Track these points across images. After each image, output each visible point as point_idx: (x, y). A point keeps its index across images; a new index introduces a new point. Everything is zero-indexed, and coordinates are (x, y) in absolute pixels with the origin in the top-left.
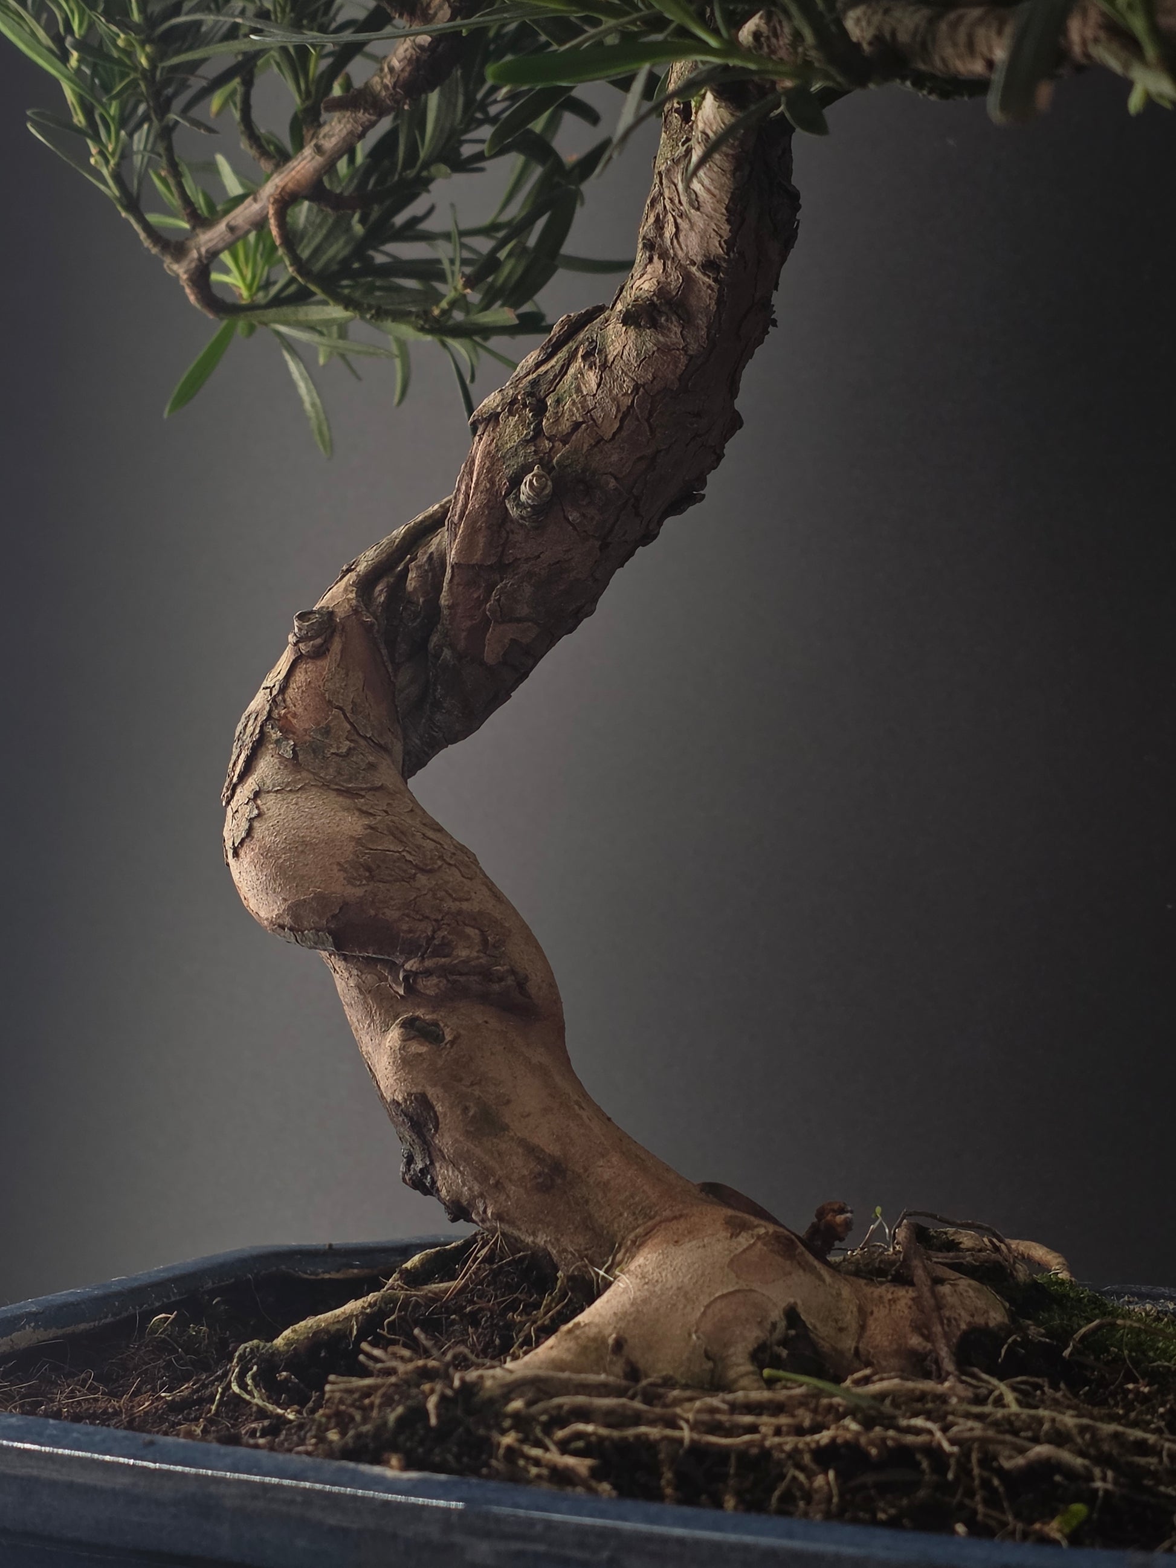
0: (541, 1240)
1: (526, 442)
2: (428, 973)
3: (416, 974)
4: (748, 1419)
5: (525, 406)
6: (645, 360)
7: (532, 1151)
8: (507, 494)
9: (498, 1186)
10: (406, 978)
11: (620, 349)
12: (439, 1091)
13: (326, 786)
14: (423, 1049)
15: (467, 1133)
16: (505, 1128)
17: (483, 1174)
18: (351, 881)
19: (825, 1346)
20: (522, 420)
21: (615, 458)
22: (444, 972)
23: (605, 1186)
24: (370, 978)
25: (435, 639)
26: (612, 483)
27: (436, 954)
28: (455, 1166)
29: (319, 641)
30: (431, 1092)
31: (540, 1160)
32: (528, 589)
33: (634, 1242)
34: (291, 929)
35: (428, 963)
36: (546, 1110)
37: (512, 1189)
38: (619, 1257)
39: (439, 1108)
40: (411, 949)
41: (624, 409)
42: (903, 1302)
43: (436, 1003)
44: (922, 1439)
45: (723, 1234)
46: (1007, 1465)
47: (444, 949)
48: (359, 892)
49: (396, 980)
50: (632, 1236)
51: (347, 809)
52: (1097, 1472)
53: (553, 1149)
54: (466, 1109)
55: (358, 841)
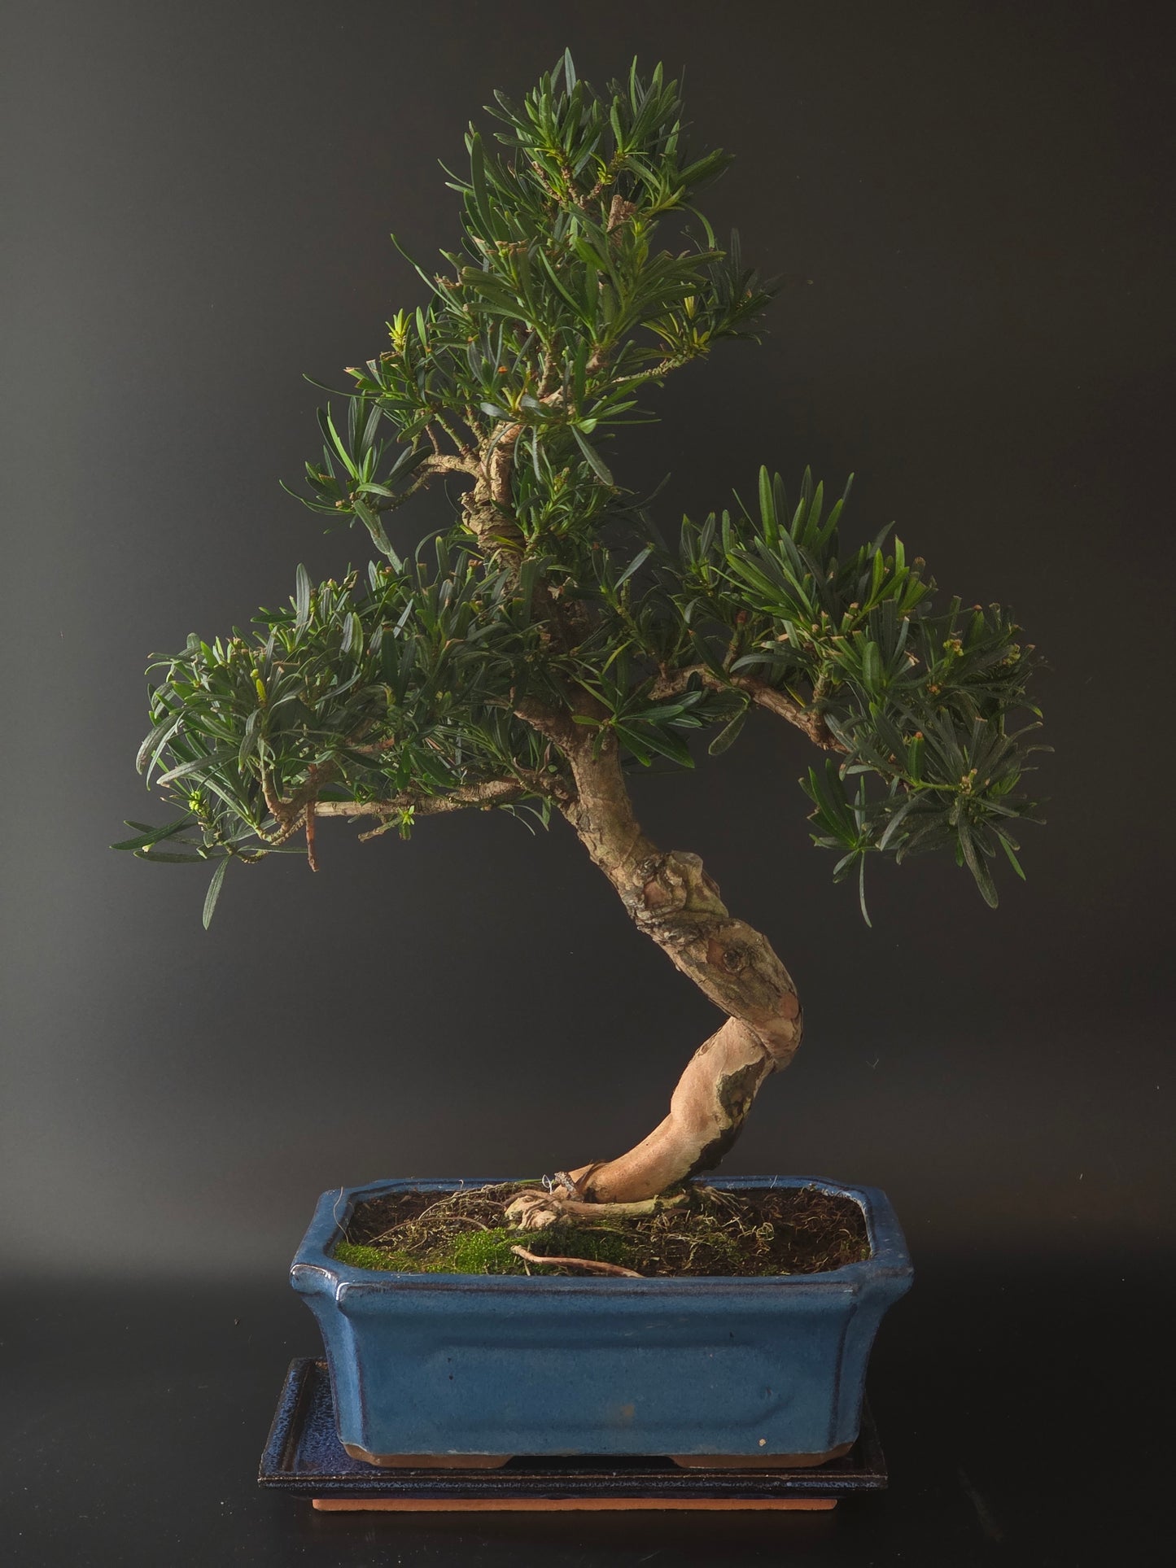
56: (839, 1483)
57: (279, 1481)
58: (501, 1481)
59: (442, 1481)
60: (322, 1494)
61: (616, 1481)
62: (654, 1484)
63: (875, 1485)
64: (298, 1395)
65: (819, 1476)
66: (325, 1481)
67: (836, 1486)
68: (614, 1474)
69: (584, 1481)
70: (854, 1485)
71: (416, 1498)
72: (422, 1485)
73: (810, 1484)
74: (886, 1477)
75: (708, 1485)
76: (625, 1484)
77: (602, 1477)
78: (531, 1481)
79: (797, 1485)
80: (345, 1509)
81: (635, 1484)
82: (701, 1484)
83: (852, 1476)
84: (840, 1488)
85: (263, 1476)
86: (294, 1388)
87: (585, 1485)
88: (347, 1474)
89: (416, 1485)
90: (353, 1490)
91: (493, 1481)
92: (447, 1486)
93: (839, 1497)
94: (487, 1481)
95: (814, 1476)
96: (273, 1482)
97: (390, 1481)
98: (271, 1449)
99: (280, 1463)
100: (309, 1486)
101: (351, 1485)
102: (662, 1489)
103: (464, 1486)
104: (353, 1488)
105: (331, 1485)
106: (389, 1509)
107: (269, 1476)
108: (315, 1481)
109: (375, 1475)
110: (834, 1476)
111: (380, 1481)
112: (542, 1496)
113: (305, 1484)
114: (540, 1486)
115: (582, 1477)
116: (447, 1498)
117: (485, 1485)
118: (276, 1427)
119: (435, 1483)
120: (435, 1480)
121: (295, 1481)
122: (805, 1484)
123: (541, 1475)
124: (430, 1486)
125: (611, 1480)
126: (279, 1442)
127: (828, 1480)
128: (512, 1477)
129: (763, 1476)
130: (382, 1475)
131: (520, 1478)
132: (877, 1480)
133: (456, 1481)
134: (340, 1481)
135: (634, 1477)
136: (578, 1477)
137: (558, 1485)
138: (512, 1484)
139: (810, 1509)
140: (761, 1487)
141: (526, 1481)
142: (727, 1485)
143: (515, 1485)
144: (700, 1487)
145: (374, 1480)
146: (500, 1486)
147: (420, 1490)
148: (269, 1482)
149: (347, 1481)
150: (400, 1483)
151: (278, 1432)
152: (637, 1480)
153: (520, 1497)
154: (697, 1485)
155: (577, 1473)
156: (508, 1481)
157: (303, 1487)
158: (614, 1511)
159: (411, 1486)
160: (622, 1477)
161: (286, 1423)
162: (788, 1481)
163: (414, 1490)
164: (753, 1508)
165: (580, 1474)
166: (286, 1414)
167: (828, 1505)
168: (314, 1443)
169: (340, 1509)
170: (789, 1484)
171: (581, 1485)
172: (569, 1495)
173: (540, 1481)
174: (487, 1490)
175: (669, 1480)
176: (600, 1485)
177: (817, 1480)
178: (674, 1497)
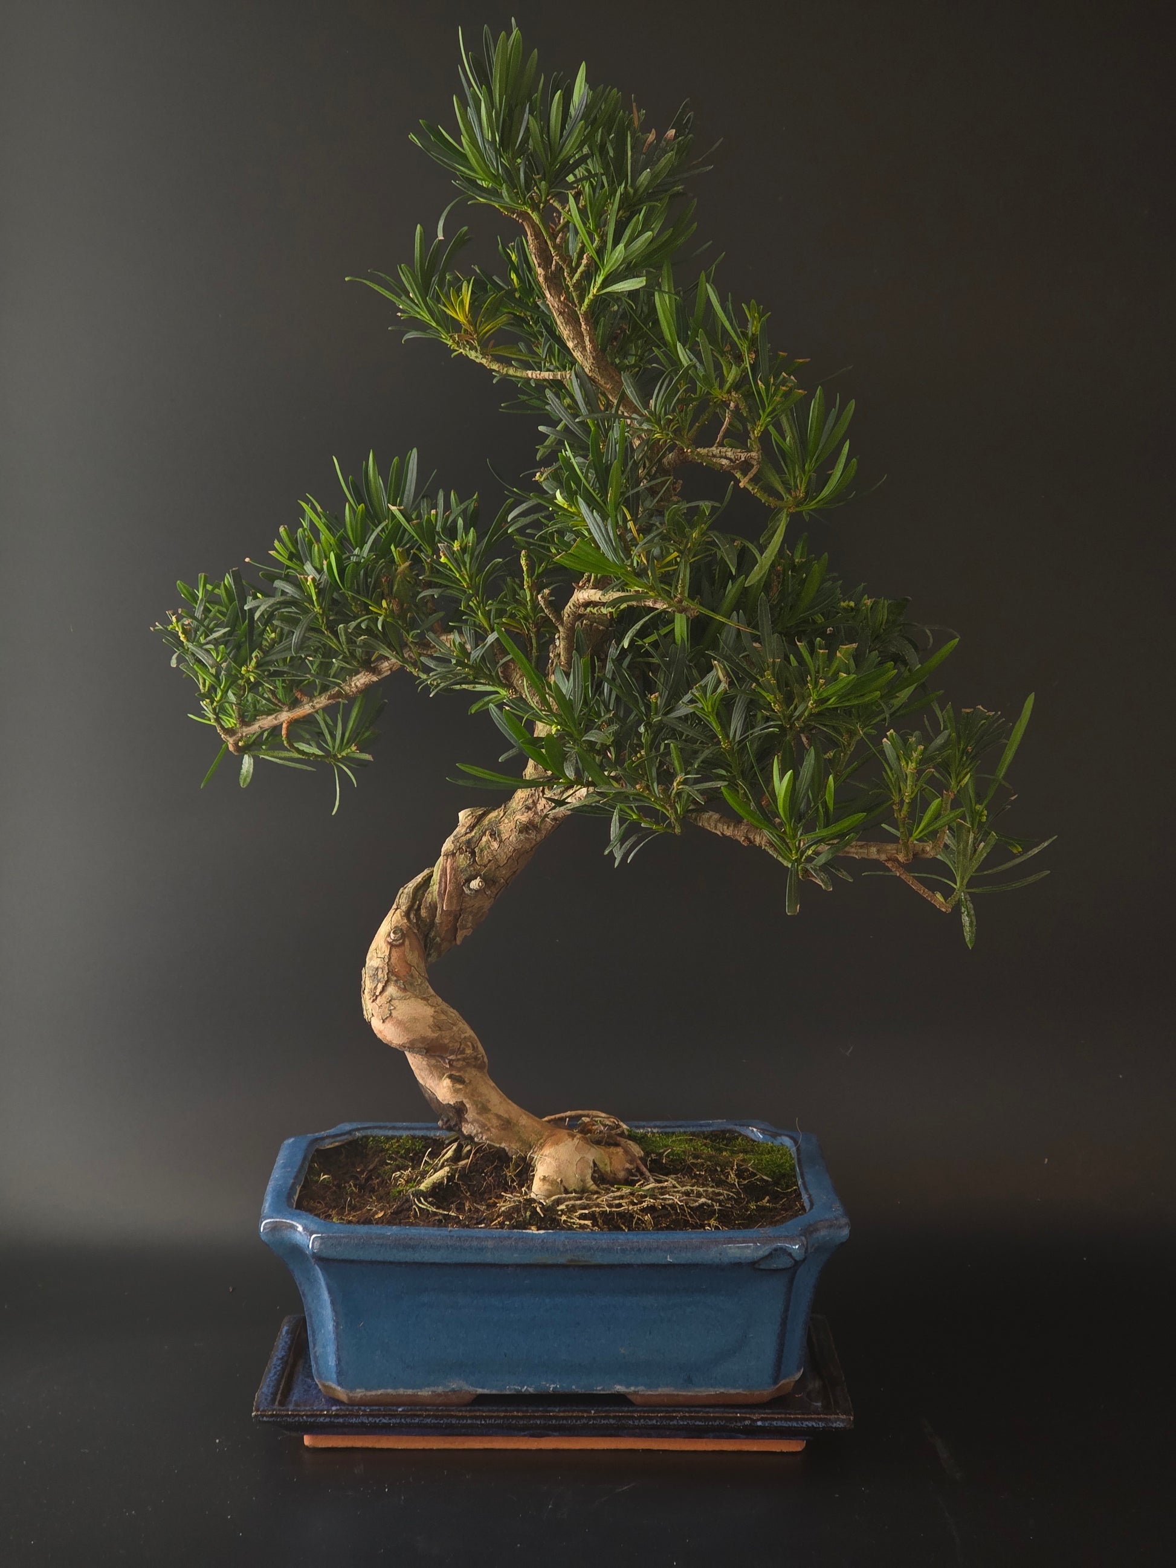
0: (503, 1145)
1: (469, 866)
2: (458, 1060)
3: (453, 1060)
4: (617, 1202)
5: (466, 851)
6: (520, 841)
7: (499, 1117)
8: (464, 884)
9: (488, 1130)
10: (449, 1063)
11: (508, 836)
12: (467, 1100)
13: (416, 997)
14: (461, 1087)
15: (477, 1114)
16: (490, 1110)
17: (483, 1126)
18: (433, 1031)
19: (603, 1171)
20: (466, 857)
21: (504, 872)
22: (464, 1059)
23: (524, 1126)
24: (433, 1062)
25: (433, 934)
26: (502, 880)
27: (461, 1054)
28: (472, 1124)
29: (401, 941)
30: (465, 1101)
31: (502, 1120)
32: (471, 918)
33: (541, 1145)
34: (408, 1047)
35: (459, 1057)
36: (501, 1103)
37: (493, 1130)
38: (535, 1150)
39: (468, 1106)
40: (452, 1052)
41: (509, 856)
42: (620, 1153)
43: (459, 1070)
44: (671, 1201)
45: (570, 1139)
46: (692, 1205)
47: (463, 1052)
48: (436, 1035)
49: (445, 1062)
50: (539, 1143)
51: (426, 1005)
52: (714, 1204)
53: (506, 1116)
54: (477, 1106)
55: (433, 1017)
56: (807, 1423)
57: (272, 1416)
58: (484, 1418)
59: (428, 1416)
60: (315, 1429)
61: (594, 1418)
62: (631, 1422)
63: (842, 1425)
64: (290, 1349)
65: (788, 1416)
66: (316, 1416)
67: (804, 1426)
68: (593, 1412)
69: (563, 1418)
70: (821, 1425)
71: (403, 1435)
72: (408, 1420)
73: (779, 1424)
74: (852, 1418)
75: (682, 1423)
76: (603, 1422)
77: (580, 1414)
78: (513, 1417)
79: (767, 1425)
80: (335, 1446)
81: (612, 1421)
82: (675, 1422)
83: (819, 1416)
84: (808, 1427)
85: (257, 1410)
86: (287, 1340)
87: (565, 1422)
88: (337, 1410)
89: (403, 1420)
90: (343, 1425)
91: (476, 1417)
92: (433, 1421)
93: (807, 1438)
94: (471, 1417)
95: (783, 1416)
96: (267, 1416)
97: (378, 1416)
98: (266, 1387)
99: (273, 1400)
100: (301, 1420)
101: (341, 1420)
102: (638, 1427)
103: (449, 1421)
104: (343, 1423)
105: (321, 1419)
106: (378, 1446)
107: (263, 1411)
108: (307, 1416)
109: (365, 1411)
110: (803, 1416)
111: (368, 1416)
112: (523, 1433)
113: (297, 1419)
114: (521, 1422)
115: (562, 1414)
116: (433, 1435)
117: (469, 1421)
118: (269, 1372)
119: (421, 1419)
120: (421, 1415)
121: (288, 1415)
122: (775, 1423)
123: (523, 1412)
124: (417, 1421)
125: (589, 1418)
126: (272, 1384)
127: (796, 1420)
128: (495, 1414)
129: (735, 1415)
130: (371, 1410)
131: (502, 1414)
132: (843, 1421)
133: (442, 1417)
134: (330, 1416)
135: (612, 1414)
136: (557, 1414)
137: (538, 1422)
138: (495, 1420)
139: (779, 1451)
140: (733, 1426)
141: (508, 1418)
142: (700, 1423)
143: (498, 1422)
144: (674, 1425)
145: (363, 1415)
146: (483, 1422)
147: (408, 1426)
148: (263, 1416)
149: (337, 1416)
150: (388, 1418)
151: (271, 1375)
152: (614, 1417)
153: (503, 1435)
154: (671, 1423)
155: (557, 1410)
156: (491, 1417)
157: (295, 1422)
158: (592, 1450)
159: (398, 1421)
160: (601, 1415)
161: (279, 1368)
162: (758, 1420)
163: (401, 1425)
164: (725, 1449)
165: (559, 1411)
166: (280, 1361)
167: (795, 1446)
168: (305, 1387)
169: (330, 1446)
170: (759, 1423)
171: (561, 1422)
172: (550, 1433)
173: (521, 1418)
174: (471, 1426)
175: (644, 1418)
176: (579, 1422)
177: (786, 1420)
178: (649, 1436)
